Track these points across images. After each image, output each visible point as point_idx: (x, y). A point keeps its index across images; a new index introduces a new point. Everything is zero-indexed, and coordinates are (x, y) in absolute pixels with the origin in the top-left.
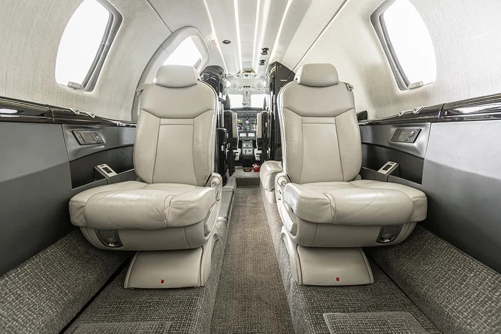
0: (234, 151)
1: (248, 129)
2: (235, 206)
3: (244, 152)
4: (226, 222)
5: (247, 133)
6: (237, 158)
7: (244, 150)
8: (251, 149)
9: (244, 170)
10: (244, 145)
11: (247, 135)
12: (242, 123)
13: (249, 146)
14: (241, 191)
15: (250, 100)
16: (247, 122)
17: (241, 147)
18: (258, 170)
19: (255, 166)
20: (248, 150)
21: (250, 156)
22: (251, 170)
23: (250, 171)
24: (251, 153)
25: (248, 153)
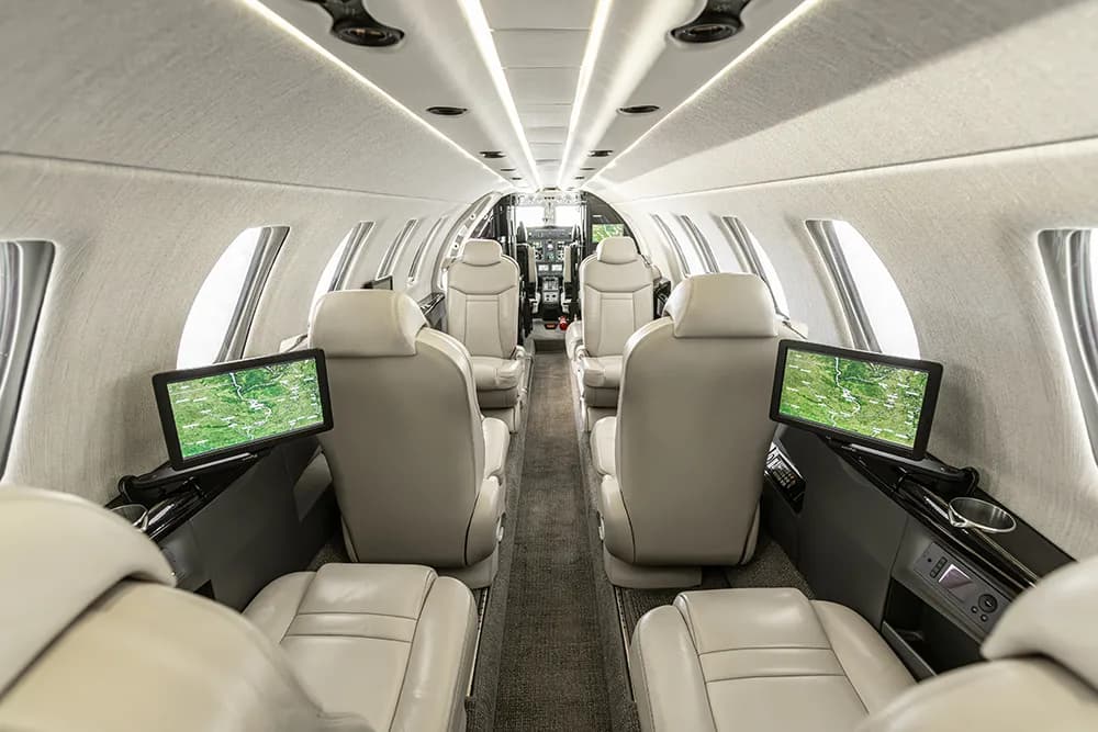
0: (531, 300)
1: (552, 257)
2: (535, 378)
3: (545, 299)
4: (527, 394)
5: (550, 264)
6: (536, 310)
7: (545, 294)
8: (556, 294)
9: (545, 326)
10: (546, 286)
11: (550, 268)
12: (541, 249)
13: (554, 288)
14: (543, 358)
15: (554, 214)
16: (550, 246)
17: (540, 291)
18: (564, 328)
19: (563, 321)
20: (551, 294)
21: (555, 305)
22: (556, 326)
23: (554, 328)
24: (556, 299)
25: (551, 300)
